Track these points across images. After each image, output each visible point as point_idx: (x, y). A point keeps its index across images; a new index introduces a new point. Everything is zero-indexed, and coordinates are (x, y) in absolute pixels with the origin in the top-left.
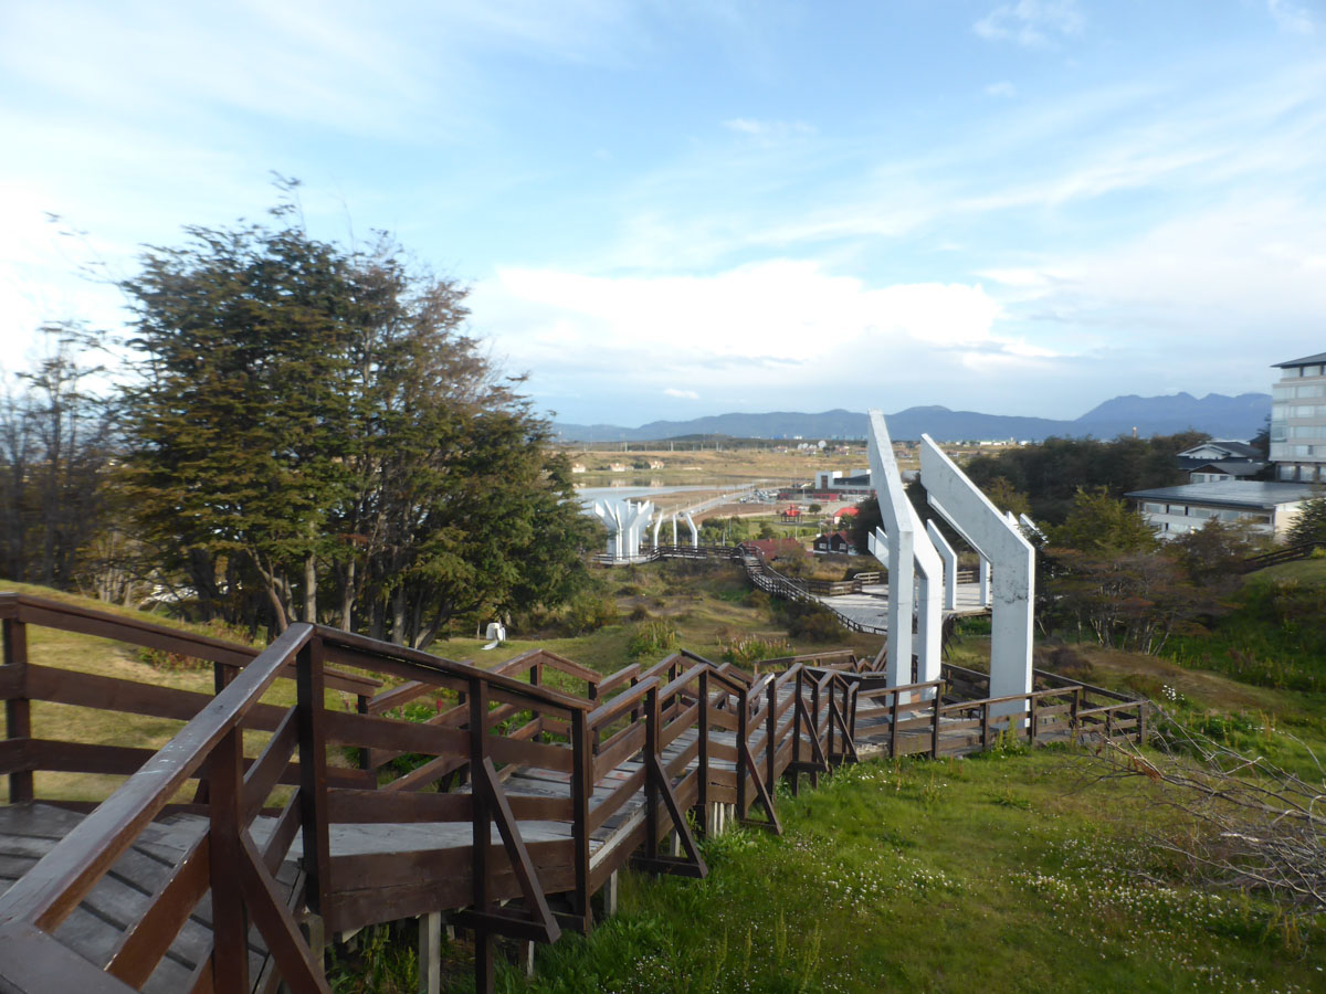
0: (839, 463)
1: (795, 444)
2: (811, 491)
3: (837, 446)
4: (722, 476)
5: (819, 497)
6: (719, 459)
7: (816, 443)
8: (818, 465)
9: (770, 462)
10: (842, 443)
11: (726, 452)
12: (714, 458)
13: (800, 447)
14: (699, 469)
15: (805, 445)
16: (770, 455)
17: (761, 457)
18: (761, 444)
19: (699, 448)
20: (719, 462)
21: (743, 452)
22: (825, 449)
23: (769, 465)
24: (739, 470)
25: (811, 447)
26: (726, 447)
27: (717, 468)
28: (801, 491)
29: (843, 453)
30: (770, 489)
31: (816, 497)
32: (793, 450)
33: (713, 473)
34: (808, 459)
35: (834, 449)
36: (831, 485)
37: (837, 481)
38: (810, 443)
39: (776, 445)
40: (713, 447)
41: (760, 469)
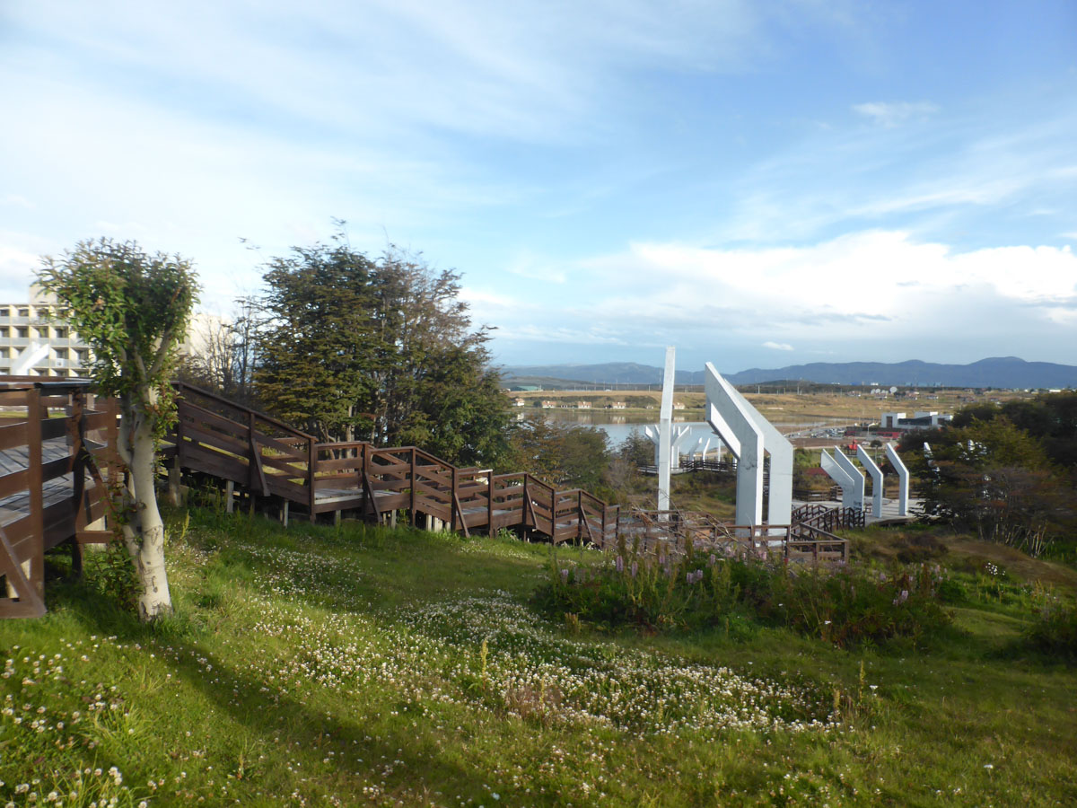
0: (908, 406)
1: (869, 389)
2: (875, 430)
3: (907, 392)
4: (801, 415)
5: (883, 435)
6: (798, 401)
7: (888, 389)
8: (888, 407)
9: (844, 404)
10: (912, 389)
11: (806, 395)
12: (794, 400)
13: (872, 392)
14: (781, 409)
15: (878, 391)
16: (845, 399)
17: (836, 400)
18: (837, 389)
19: (782, 392)
20: (798, 403)
21: (821, 396)
22: (896, 394)
23: (843, 407)
24: (816, 410)
25: (883, 392)
26: (807, 391)
27: (797, 409)
28: (865, 429)
29: (912, 397)
30: (840, 427)
31: (879, 434)
32: (866, 394)
33: (793, 413)
34: (880, 402)
35: (904, 394)
36: (895, 424)
37: (901, 421)
38: (882, 389)
39: (851, 390)
40: (794, 391)
41: (834, 410)
